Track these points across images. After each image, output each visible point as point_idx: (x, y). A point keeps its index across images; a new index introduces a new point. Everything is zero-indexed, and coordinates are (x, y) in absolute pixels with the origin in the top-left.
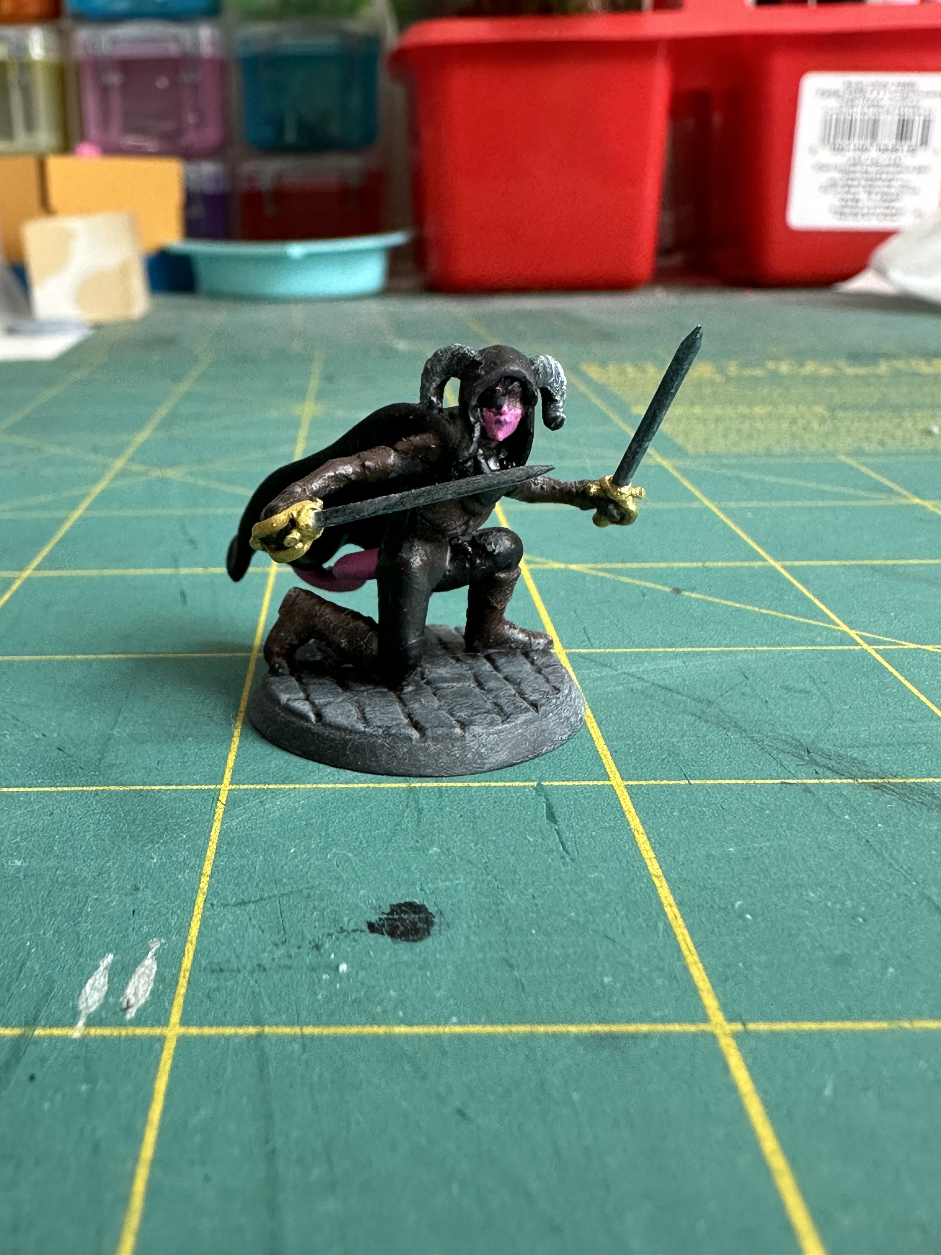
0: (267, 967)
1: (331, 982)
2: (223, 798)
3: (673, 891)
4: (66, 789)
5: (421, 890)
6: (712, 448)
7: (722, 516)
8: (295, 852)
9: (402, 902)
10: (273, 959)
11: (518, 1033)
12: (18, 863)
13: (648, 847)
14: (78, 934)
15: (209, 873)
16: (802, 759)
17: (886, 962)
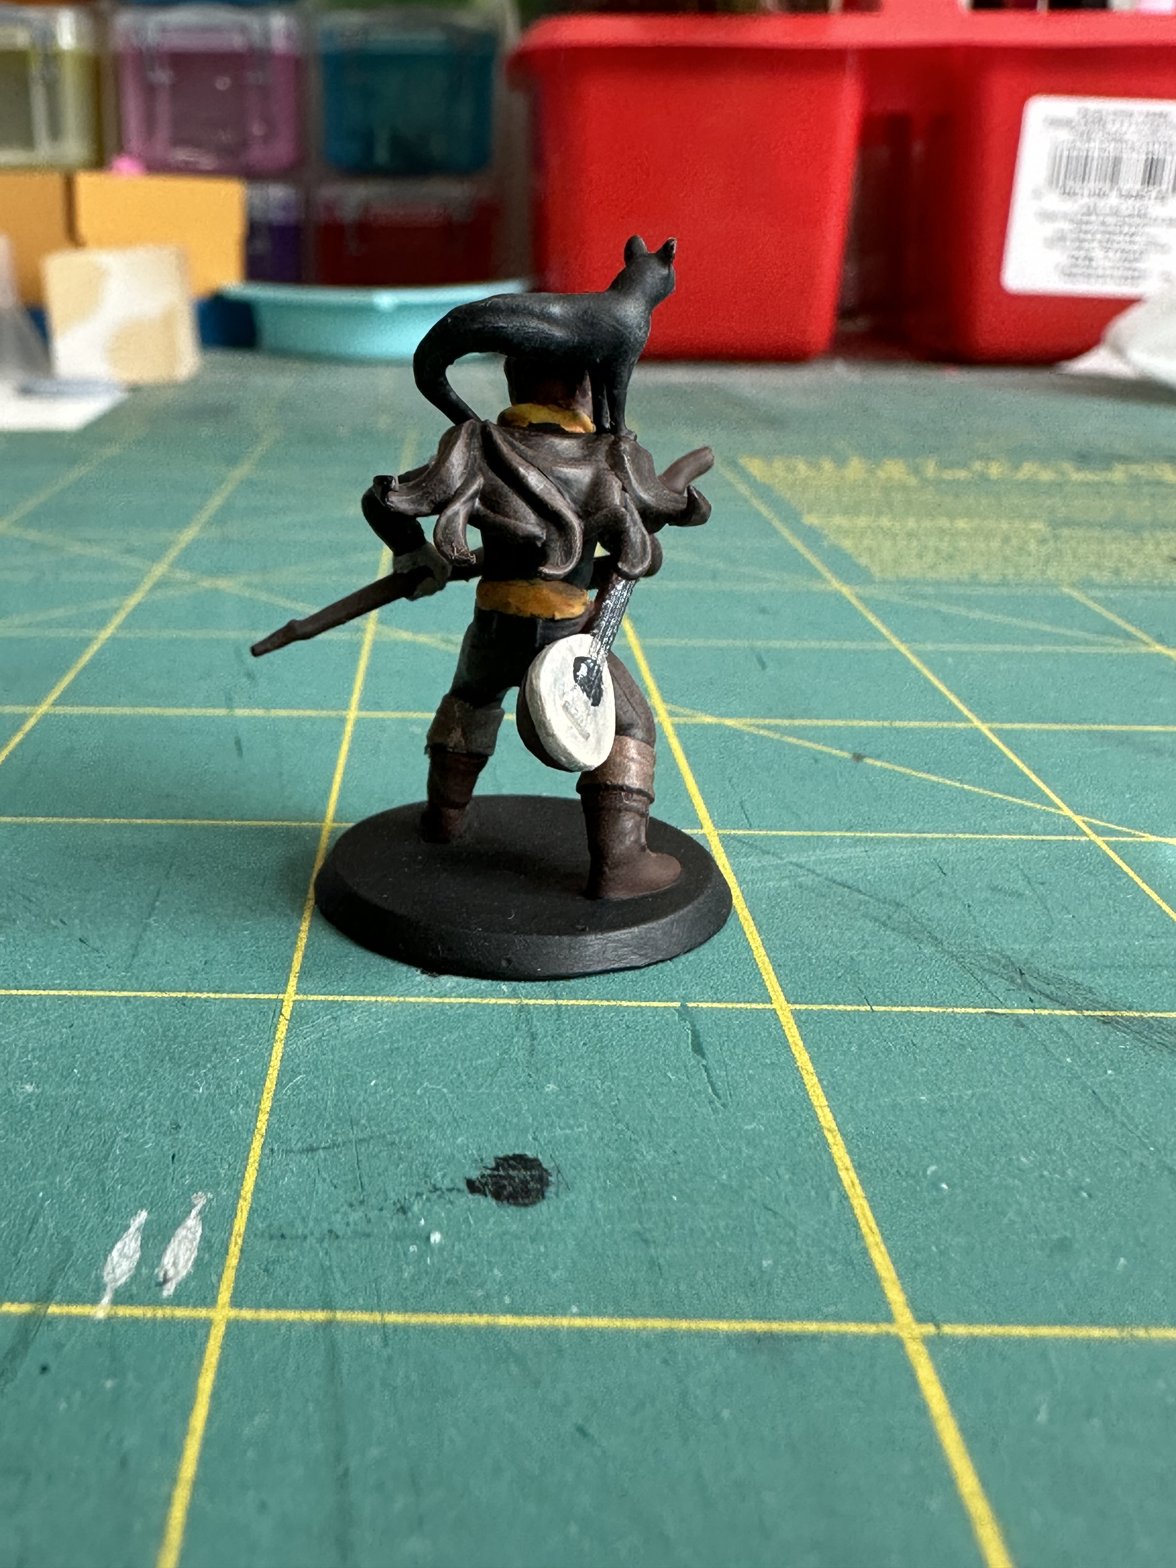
0: (340, 1234)
1: (421, 1256)
2: (287, 1011)
3: (850, 1152)
4: (89, 993)
5: (535, 1139)
6: (903, 573)
7: (914, 661)
8: (375, 1085)
9: (511, 1154)
10: (348, 1224)
11: (654, 1329)
12: (29, 1088)
13: (819, 1091)
14: (103, 1185)
15: (268, 1109)
16: (1013, 981)
17: (1116, 1252)
